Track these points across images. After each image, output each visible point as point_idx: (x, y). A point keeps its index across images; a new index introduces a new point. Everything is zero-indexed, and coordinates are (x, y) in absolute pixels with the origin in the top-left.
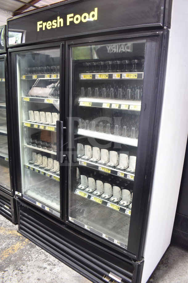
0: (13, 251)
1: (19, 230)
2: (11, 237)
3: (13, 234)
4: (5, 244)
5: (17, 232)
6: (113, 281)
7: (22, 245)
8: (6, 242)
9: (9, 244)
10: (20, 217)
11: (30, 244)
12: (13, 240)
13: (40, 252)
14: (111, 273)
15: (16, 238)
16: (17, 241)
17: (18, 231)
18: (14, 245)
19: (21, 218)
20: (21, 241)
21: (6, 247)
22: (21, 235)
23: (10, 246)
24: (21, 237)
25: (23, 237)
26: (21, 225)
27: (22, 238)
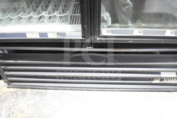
0: (22, 114)
1: (9, 85)
2: (6, 99)
3: (5, 94)
4: (4, 111)
5: (8, 89)
6: (164, 79)
7: (28, 100)
8: (4, 108)
9: (11, 108)
10: (3, 69)
11: (37, 93)
12: (11, 100)
13: (58, 95)
14: (161, 73)
15: (12, 95)
16: (17, 98)
17: (8, 87)
18: (18, 106)
19: (5, 70)
20: (22, 95)
21: (9, 115)
22: (16, 89)
23: (13, 110)
24: (18, 92)
25: (21, 89)
26: (8, 78)
27: (20, 91)
